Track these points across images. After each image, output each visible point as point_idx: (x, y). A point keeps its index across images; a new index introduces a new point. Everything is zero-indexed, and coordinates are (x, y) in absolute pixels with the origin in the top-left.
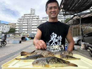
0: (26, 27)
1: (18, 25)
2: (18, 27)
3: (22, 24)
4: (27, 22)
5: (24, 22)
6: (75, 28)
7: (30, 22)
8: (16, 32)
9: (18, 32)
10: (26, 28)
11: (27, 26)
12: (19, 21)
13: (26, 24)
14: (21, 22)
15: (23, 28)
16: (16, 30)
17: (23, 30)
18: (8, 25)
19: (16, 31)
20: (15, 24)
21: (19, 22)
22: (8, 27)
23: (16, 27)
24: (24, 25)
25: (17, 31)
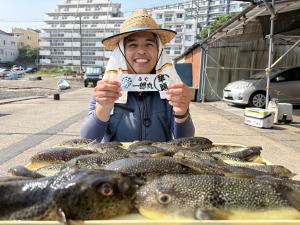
0: (77, 44)
1: (47, 35)
2: (47, 44)
4: (77, 26)
5: (68, 26)
6: (244, 51)
7: (89, 26)
8: (42, 61)
9: (48, 62)
10: (75, 49)
11: (81, 40)
12: (49, 22)
13: (76, 35)
14: (58, 27)
15: (66, 49)
16: (42, 53)
17: (67, 53)
18: (11, 35)
20: (38, 31)
21: (49, 27)
22: (13, 43)
24: (67, 35)
25: (44, 57)
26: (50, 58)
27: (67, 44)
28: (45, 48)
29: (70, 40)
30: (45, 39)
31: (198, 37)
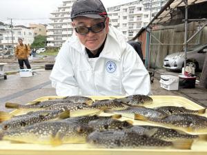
0: (70, 32)
1: (52, 28)
2: (51, 33)
3: (59, 25)
5: (65, 21)
8: (48, 45)
9: (52, 45)
10: (69, 35)
11: (72, 29)
12: (53, 19)
13: (70, 27)
14: (58, 22)
15: (63, 36)
16: (48, 39)
17: (64, 39)
19: (47, 42)
20: (46, 25)
21: (53, 22)
23: (48, 34)
24: (64, 27)
25: (50, 42)
26: (53, 42)
27: (64, 33)
28: (51, 36)
29: (65, 29)
30: (50, 30)
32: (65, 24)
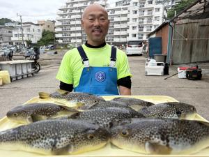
0: (79, 28)
1: (60, 24)
2: (60, 30)
3: (68, 22)
4: (79, 16)
5: (73, 17)
9: (60, 41)
10: (78, 32)
12: (61, 15)
13: (79, 22)
14: (67, 18)
15: (71, 32)
16: (57, 36)
17: (73, 35)
18: (38, 25)
20: (54, 22)
21: (61, 18)
22: (39, 30)
23: (57, 30)
24: (72, 23)
25: (58, 39)
26: (62, 39)
27: (73, 29)
28: (58, 33)
29: (74, 26)
30: (59, 26)
31: (164, 17)
32: (74, 20)
